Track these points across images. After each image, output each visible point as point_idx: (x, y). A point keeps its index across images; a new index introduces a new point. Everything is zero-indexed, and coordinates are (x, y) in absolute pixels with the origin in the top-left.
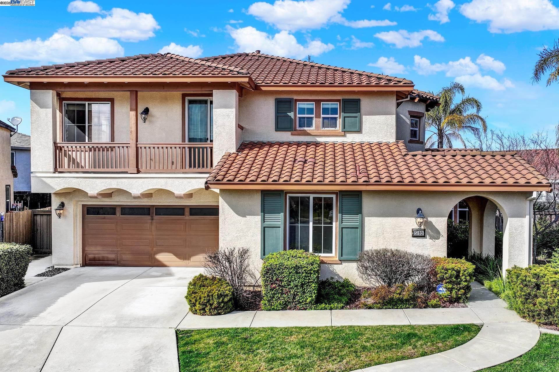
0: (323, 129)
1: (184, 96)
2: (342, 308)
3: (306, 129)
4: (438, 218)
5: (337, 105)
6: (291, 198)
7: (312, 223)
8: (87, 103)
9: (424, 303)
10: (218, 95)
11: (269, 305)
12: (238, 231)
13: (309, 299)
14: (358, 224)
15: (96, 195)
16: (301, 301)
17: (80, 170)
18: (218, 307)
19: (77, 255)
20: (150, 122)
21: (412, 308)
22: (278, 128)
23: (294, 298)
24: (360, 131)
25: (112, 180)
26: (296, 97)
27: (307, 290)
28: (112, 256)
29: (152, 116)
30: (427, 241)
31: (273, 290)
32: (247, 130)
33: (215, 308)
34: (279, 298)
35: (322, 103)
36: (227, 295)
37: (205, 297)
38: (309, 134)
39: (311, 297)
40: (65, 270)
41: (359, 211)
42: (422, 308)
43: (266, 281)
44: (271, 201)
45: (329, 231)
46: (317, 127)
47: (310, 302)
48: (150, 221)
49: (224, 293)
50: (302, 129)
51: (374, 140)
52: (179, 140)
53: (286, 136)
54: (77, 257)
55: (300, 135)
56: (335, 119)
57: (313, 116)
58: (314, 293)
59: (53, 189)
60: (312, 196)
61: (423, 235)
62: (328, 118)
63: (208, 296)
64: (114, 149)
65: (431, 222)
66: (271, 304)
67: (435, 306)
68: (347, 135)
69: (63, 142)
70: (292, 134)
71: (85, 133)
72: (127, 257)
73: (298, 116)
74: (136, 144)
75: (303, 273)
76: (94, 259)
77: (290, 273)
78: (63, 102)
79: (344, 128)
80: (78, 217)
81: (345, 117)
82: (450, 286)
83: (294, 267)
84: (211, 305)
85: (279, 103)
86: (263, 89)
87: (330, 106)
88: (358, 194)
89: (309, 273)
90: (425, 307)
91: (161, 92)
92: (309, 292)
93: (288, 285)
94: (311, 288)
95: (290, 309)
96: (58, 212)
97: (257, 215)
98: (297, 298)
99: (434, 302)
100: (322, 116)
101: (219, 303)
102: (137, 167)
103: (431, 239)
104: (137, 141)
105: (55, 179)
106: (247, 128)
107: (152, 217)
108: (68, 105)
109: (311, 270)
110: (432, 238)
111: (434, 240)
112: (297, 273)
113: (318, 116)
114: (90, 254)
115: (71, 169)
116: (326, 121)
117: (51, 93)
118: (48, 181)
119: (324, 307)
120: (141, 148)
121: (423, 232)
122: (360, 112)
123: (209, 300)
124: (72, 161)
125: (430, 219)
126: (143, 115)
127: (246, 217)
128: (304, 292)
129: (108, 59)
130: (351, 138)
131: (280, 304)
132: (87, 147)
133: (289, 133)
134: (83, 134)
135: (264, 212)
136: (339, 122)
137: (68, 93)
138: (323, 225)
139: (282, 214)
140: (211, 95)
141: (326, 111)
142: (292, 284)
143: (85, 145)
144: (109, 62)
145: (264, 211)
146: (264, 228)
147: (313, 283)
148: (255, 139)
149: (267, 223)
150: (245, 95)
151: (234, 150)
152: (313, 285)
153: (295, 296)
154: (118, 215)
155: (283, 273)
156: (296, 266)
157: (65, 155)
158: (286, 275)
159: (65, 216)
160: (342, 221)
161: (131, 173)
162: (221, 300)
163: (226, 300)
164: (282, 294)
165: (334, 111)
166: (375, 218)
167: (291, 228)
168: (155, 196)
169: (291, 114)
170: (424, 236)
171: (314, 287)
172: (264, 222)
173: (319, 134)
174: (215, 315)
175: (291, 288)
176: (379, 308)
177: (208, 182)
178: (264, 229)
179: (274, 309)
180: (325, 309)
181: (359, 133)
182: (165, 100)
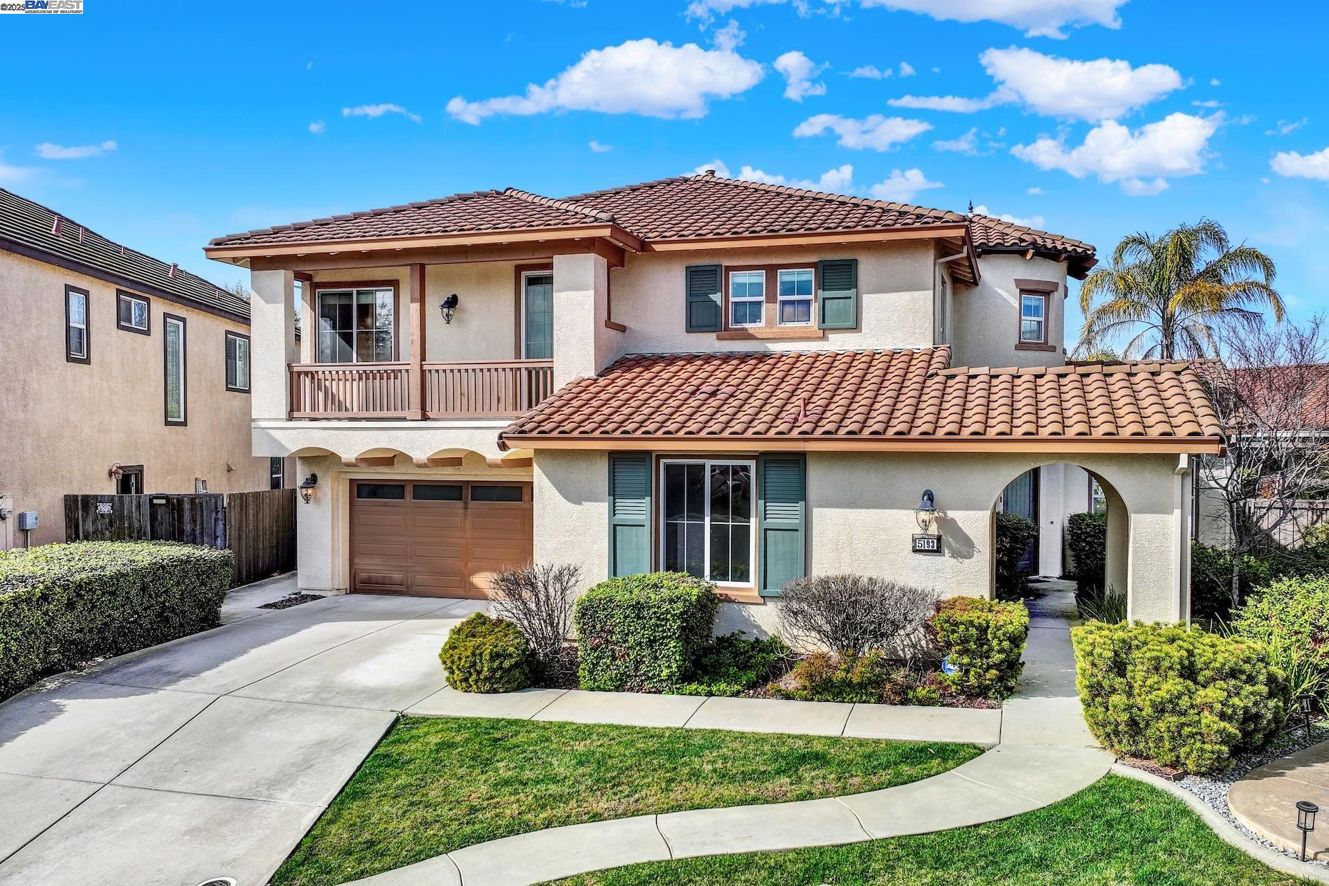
0: (783, 325)
1: (519, 269)
2: (736, 694)
3: (747, 325)
4: (969, 512)
5: (809, 275)
6: (668, 467)
7: (709, 518)
8: (355, 290)
9: (899, 694)
10: (562, 265)
11: (591, 680)
12: (567, 531)
13: (665, 672)
14: (798, 521)
15: (354, 461)
16: (650, 675)
17: (343, 414)
18: (491, 677)
19: (339, 571)
20: (460, 321)
21: (875, 703)
22: (692, 326)
23: (637, 669)
24: (856, 327)
25: (380, 432)
26: (726, 263)
27: (661, 653)
28: (397, 576)
29: (463, 310)
30: (946, 560)
31: (597, 649)
32: (633, 332)
33: (486, 679)
34: (608, 667)
35: (779, 271)
36: (511, 656)
37: (468, 657)
38: (752, 337)
39: (669, 667)
40: (315, 598)
41: (800, 494)
42: (896, 704)
43: (583, 631)
44: (628, 475)
45: (742, 534)
46: (770, 323)
47: (670, 677)
48: (462, 511)
49: (504, 650)
50: (739, 326)
51: (887, 346)
52: (509, 355)
53: (708, 343)
54: (339, 576)
55: (734, 339)
56: (808, 302)
57: (763, 298)
58: (676, 661)
59: (287, 449)
60: (708, 463)
61: (935, 548)
62: (792, 303)
63: (474, 654)
64: (399, 374)
65: (953, 521)
66: (595, 678)
67: (923, 702)
68: (830, 336)
69: (317, 364)
70: (718, 339)
71: (351, 346)
72: (422, 578)
73: (732, 299)
74: (421, 365)
75: (651, 619)
76: (368, 581)
77: (626, 617)
78: (317, 290)
79: (824, 322)
80: (341, 502)
81: (824, 299)
82: (966, 660)
83: (633, 606)
84: (479, 673)
85: (693, 274)
86: (658, 248)
87: (795, 278)
88: (798, 461)
89: (663, 619)
90: (902, 703)
91: (479, 264)
92: (664, 656)
93: (625, 641)
94: (669, 649)
95: (631, 689)
96: (304, 492)
97: (602, 500)
98: (643, 668)
99: (921, 692)
100: (780, 298)
101: (492, 670)
102: (423, 408)
103: (953, 556)
104: (423, 358)
105: (290, 431)
106: (633, 328)
107: (466, 503)
108: (323, 295)
109: (667, 612)
110: (956, 554)
111: (960, 560)
112: (639, 618)
113: (771, 298)
114: (363, 571)
115: (330, 414)
116: (788, 309)
117: (283, 276)
118: (277, 435)
119: (696, 689)
120: (430, 371)
121: (935, 541)
122: (856, 287)
123: (474, 664)
124: (331, 398)
125: (951, 514)
126: (445, 310)
127: (581, 504)
128: (656, 658)
129: (393, 208)
130: (840, 343)
131: (611, 679)
132: (354, 372)
133: (714, 335)
134: (348, 347)
135: (614, 495)
136: (815, 309)
137: (324, 274)
138: (730, 523)
139: (648, 499)
140: (549, 266)
141: (789, 289)
142: (631, 639)
143: (350, 368)
144: (394, 211)
145: (614, 492)
146: (615, 526)
147: (673, 639)
148: (647, 350)
149: (620, 518)
150: (630, 262)
151: (592, 374)
152: (673, 644)
153: (638, 663)
154: (408, 499)
155: (612, 616)
156: (638, 603)
157: (319, 388)
158: (618, 621)
159: (318, 501)
160: (765, 514)
161: (412, 420)
162: (496, 664)
163: (506, 664)
164: (614, 659)
165: (803, 288)
166: (833, 510)
167: (668, 525)
168: (467, 464)
169: (717, 298)
170: (938, 551)
171: (674, 647)
172: (615, 515)
173: (772, 337)
174: (488, 692)
175: (629, 648)
176: (806, 699)
177: (503, 435)
178: (614, 528)
179: (599, 689)
180: (698, 694)
181: (854, 331)
182: (485, 279)
